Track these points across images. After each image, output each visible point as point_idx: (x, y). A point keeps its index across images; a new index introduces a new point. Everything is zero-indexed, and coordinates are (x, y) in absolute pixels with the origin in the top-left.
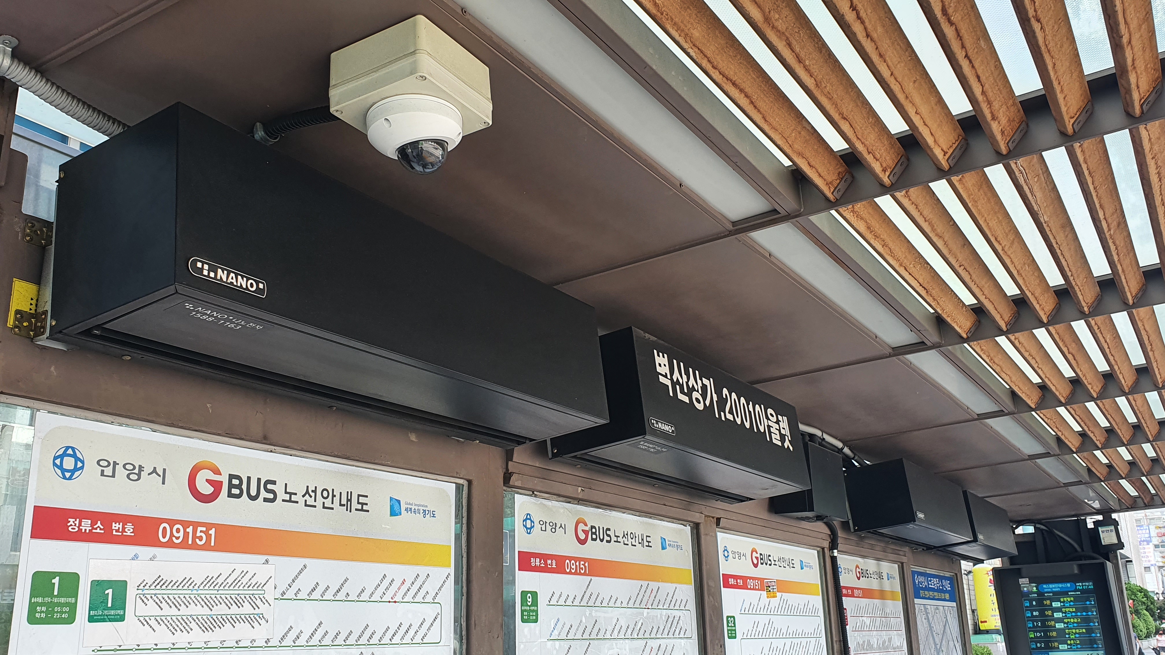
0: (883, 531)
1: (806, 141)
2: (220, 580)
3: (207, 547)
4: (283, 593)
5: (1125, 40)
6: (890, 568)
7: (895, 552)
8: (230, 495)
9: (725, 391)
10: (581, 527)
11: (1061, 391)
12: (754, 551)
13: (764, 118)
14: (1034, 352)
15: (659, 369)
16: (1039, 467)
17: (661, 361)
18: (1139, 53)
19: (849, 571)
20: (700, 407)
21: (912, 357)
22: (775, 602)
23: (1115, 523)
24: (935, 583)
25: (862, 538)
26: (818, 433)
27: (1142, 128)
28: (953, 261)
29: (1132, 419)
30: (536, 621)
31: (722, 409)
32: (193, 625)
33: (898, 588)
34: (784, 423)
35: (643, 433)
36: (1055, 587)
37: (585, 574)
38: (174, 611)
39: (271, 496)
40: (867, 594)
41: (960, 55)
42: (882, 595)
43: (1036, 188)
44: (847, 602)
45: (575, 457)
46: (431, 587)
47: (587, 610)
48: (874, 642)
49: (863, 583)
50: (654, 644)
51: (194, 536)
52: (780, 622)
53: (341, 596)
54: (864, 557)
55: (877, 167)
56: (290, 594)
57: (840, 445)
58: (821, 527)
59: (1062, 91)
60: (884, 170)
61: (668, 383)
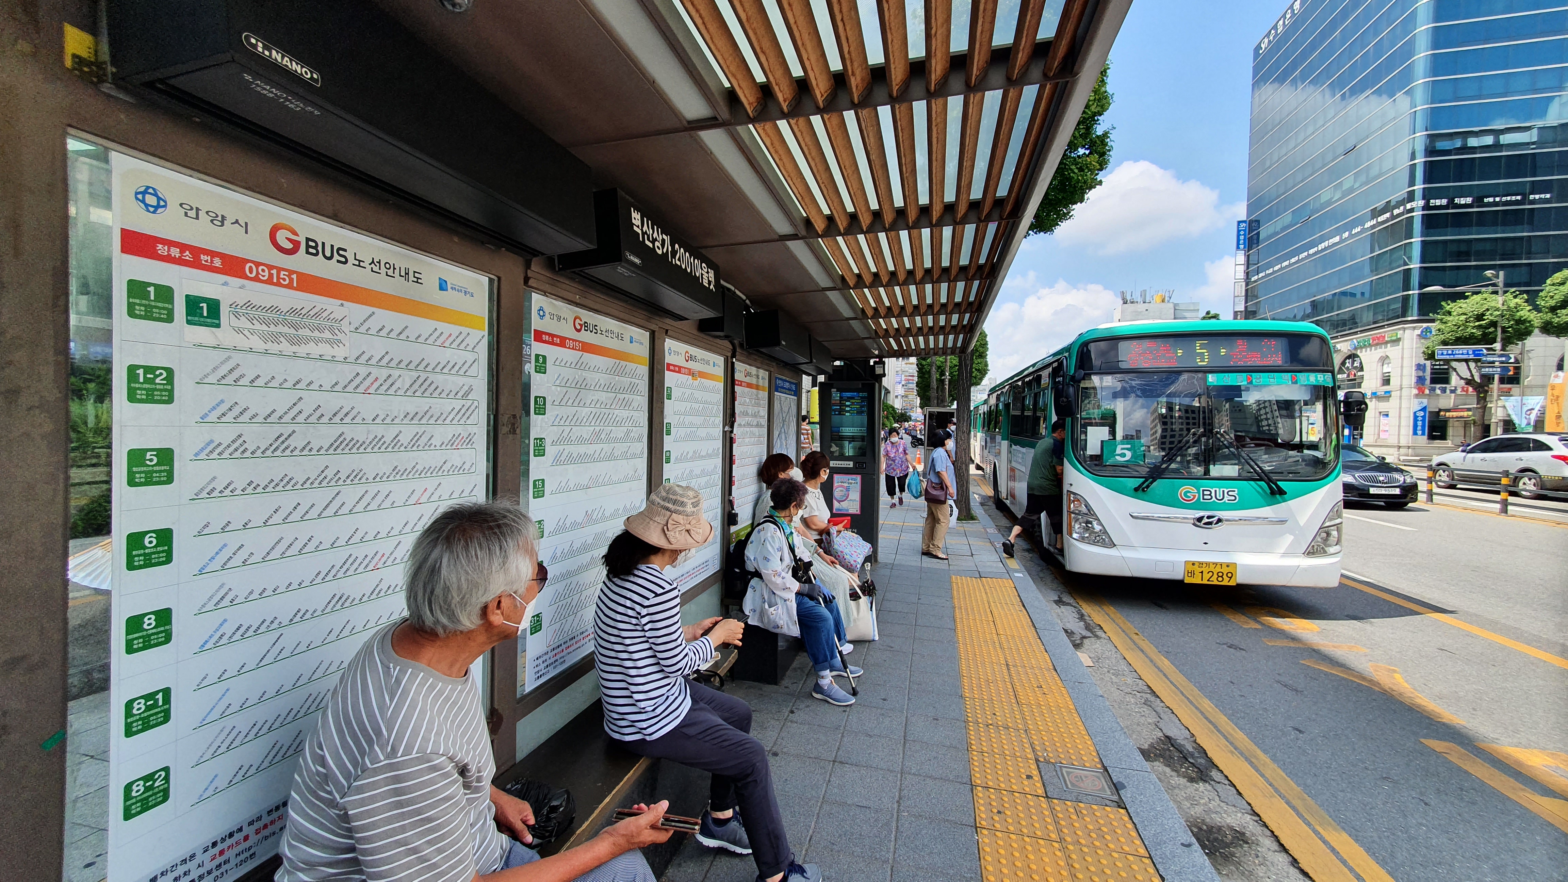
0: (763, 350)
1: (738, 66)
2: (304, 312)
3: (289, 286)
4: (357, 329)
5: (933, 32)
6: (763, 374)
7: (767, 365)
8: (308, 252)
9: (677, 246)
10: (578, 321)
11: (868, 279)
12: (687, 352)
13: (711, 38)
14: (856, 251)
15: (633, 221)
16: (851, 326)
17: (636, 217)
18: (939, 45)
19: (741, 372)
20: (660, 252)
21: (790, 243)
22: (696, 383)
23: (884, 363)
24: (787, 385)
25: (750, 354)
26: (733, 288)
27: (933, 101)
28: (819, 179)
29: (901, 303)
30: (545, 373)
31: (674, 256)
32: (282, 339)
33: (767, 385)
34: (712, 274)
35: (620, 260)
36: (849, 394)
37: (579, 350)
38: (264, 327)
39: (343, 260)
40: (749, 385)
41: (838, 17)
42: (757, 387)
43: (871, 134)
44: (737, 389)
45: (574, 272)
46: (471, 341)
47: (580, 372)
48: (750, 412)
49: (748, 380)
50: (622, 396)
51: (278, 277)
52: (698, 394)
53: (402, 337)
54: (750, 365)
55: (781, 99)
56: (363, 329)
57: (744, 297)
58: (727, 344)
59: (894, 63)
60: (785, 101)
61: (640, 232)
